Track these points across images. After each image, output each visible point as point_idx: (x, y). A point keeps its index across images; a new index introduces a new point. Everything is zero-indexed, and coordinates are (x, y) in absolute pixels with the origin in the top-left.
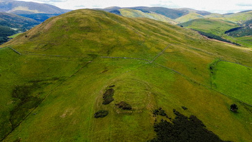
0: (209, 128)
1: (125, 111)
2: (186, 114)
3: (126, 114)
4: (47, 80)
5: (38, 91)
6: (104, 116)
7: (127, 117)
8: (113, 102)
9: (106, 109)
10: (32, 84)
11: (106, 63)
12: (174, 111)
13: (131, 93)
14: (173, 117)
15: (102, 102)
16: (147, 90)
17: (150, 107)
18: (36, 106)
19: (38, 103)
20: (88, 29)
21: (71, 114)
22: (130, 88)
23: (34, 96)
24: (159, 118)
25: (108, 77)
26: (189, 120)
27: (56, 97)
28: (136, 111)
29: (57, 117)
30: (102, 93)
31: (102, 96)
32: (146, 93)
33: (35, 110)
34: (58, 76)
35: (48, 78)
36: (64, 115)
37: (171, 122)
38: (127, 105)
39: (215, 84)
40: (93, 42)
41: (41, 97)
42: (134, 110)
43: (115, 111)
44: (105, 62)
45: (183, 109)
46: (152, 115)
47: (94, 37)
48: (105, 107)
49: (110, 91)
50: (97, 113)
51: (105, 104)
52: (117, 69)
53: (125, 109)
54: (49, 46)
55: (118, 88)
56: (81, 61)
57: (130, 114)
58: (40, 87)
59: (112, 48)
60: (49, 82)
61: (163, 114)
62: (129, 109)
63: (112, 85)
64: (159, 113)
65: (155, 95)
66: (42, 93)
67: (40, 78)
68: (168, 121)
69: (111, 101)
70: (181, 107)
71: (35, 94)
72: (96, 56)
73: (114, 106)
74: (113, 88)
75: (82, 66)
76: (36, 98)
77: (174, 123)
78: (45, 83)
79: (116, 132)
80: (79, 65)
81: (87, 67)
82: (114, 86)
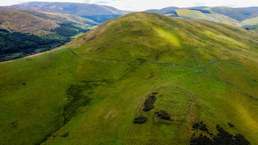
1: (164, 121)
2: (231, 131)
3: (164, 123)
4: (97, 81)
5: (89, 91)
6: (143, 123)
7: (164, 126)
8: (152, 110)
9: (145, 116)
10: (84, 84)
11: (154, 69)
12: (218, 127)
13: (173, 102)
14: (215, 132)
15: (142, 108)
16: (191, 100)
17: (190, 119)
18: (85, 104)
19: (87, 102)
20: (140, 33)
21: (113, 116)
22: (173, 97)
23: (85, 95)
24: (198, 133)
25: (153, 83)
26: (234, 139)
27: (103, 98)
28: (174, 122)
29: (101, 118)
30: (145, 99)
31: (143, 102)
32: (188, 104)
33: (84, 108)
34: (107, 78)
35: (99, 79)
36: (107, 116)
37: (211, 138)
38: (167, 114)
40: (142, 46)
41: (91, 96)
42: (173, 120)
43: (153, 118)
44: (153, 67)
45: (228, 126)
46: (191, 128)
47: (145, 41)
48: (145, 114)
49: (152, 98)
50: (136, 119)
51: (146, 111)
52: (163, 76)
53: (163, 118)
54: (102, 49)
55: (161, 96)
56: (130, 64)
57: (168, 124)
58: (90, 88)
59: (162, 53)
60: (99, 83)
61: (204, 128)
62: (168, 118)
63: (155, 92)
64: (199, 127)
65: (198, 107)
66: (91, 93)
67: (92, 79)
68: (208, 136)
69: (151, 108)
70: (227, 124)
71: (85, 93)
72: (145, 60)
73: (153, 113)
74: (156, 95)
75: (130, 70)
76: (86, 97)
77: (215, 140)
79: (151, 141)
80: (127, 69)
81: (135, 71)
82: (157, 93)
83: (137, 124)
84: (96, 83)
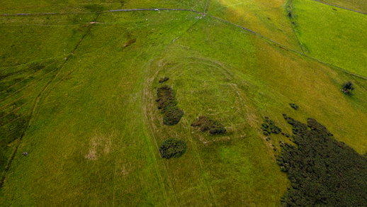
0: (337, 137)
1: (217, 138)
3: (221, 144)
4: (20, 72)
5: (11, 100)
6: (181, 153)
7: (225, 150)
8: (184, 120)
9: (177, 137)
12: (285, 117)
13: (206, 92)
15: (161, 119)
16: (228, 81)
18: (18, 134)
19: (20, 127)
21: (107, 150)
22: (200, 82)
25: (144, 57)
27: (55, 109)
28: (236, 136)
30: (152, 96)
31: (153, 105)
33: (23, 144)
34: (40, 61)
35: (20, 68)
36: (93, 153)
38: (215, 123)
39: (304, 45)
41: (22, 111)
42: (232, 133)
43: (196, 139)
44: (122, 21)
48: (175, 133)
49: (166, 92)
50: (163, 148)
51: (171, 124)
52: (152, 36)
53: (215, 133)
55: (178, 83)
56: (75, 21)
57: (229, 143)
58: (11, 90)
60: (26, 76)
61: (277, 131)
62: (221, 132)
63: (162, 77)
64: (270, 130)
66: (21, 103)
69: (180, 117)
70: (290, 107)
72: (101, 9)
73: (190, 127)
74: (168, 84)
75: (81, 34)
76: (12, 115)
77: (298, 144)
78: (19, 80)
79: (221, 190)
80: (75, 32)
81: (92, 36)
82: (166, 79)
83: (172, 159)
84: (19, 77)
